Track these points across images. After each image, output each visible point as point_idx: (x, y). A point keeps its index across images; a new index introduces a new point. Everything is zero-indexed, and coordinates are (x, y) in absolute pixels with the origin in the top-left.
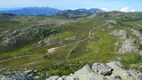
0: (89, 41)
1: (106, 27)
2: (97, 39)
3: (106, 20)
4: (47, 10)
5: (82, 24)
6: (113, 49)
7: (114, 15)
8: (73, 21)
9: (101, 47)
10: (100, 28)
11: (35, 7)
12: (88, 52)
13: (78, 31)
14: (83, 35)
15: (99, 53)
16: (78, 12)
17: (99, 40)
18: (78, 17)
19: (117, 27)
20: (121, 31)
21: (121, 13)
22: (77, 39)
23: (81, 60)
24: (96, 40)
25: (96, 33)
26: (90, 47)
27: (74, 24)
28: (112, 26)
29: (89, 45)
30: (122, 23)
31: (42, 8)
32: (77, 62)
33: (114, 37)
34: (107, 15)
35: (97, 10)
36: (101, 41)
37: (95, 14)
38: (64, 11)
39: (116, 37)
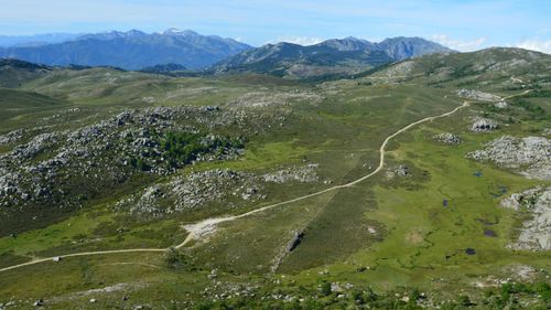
0: (377, 188)
1: (458, 123)
2: (415, 178)
3: (459, 93)
4: (185, 45)
5: (347, 109)
6: (494, 228)
7: (496, 68)
8: (306, 95)
9: (434, 215)
10: (432, 125)
11: (134, 31)
12: (373, 239)
13: (328, 142)
14: (352, 160)
15: (425, 244)
16: (328, 55)
17: (424, 184)
18: (329, 77)
19: (511, 121)
20: (532, 140)
21: (529, 60)
22: (322, 179)
23: (342, 278)
24: (413, 183)
25: (411, 150)
26: (384, 215)
27: (307, 106)
28: (485, 116)
29: (380, 205)
30: (536, 102)
31: (165, 35)
32: (319, 288)
33: (497, 172)
34: (464, 68)
35: (415, 46)
36: (437, 189)
37: (405, 64)
38: (263, 51)
39: (509, 171)
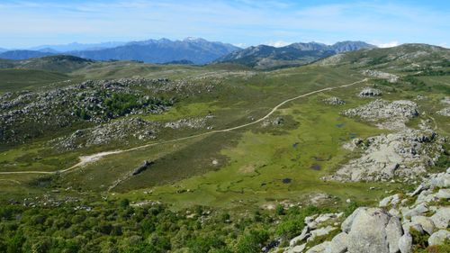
0: (247, 133)
1: (349, 92)
3: (364, 72)
6: (323, 164)
8: (243, 73)
10: (328, 93)
11: (164, 39)
12: (212, 168)
14: (244, 114)
17: (290, 131)
20: (400, 103)
24: (281, 130)
28: (375, 87)
29: (239, 145)
31: (184, 42)
33: (358, 124)
36: (298, 135)
37: (337, 56)
39: (368, 123)
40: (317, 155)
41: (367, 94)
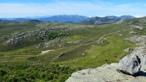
1: (126, 33)
3: (131, 26)
7: (145, 21)
11: (64, 15)
13: (90, 36)
14: (92, 39)
22: (80, 43)
24: (104, 45)
28: (135, 31)
29: (91, 49)
36: (109, 46)
39: (133, 43)
40: (116, 53)
41: (132, 33)
